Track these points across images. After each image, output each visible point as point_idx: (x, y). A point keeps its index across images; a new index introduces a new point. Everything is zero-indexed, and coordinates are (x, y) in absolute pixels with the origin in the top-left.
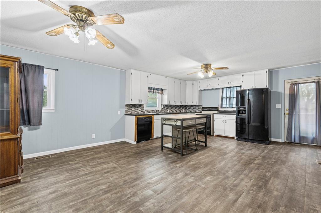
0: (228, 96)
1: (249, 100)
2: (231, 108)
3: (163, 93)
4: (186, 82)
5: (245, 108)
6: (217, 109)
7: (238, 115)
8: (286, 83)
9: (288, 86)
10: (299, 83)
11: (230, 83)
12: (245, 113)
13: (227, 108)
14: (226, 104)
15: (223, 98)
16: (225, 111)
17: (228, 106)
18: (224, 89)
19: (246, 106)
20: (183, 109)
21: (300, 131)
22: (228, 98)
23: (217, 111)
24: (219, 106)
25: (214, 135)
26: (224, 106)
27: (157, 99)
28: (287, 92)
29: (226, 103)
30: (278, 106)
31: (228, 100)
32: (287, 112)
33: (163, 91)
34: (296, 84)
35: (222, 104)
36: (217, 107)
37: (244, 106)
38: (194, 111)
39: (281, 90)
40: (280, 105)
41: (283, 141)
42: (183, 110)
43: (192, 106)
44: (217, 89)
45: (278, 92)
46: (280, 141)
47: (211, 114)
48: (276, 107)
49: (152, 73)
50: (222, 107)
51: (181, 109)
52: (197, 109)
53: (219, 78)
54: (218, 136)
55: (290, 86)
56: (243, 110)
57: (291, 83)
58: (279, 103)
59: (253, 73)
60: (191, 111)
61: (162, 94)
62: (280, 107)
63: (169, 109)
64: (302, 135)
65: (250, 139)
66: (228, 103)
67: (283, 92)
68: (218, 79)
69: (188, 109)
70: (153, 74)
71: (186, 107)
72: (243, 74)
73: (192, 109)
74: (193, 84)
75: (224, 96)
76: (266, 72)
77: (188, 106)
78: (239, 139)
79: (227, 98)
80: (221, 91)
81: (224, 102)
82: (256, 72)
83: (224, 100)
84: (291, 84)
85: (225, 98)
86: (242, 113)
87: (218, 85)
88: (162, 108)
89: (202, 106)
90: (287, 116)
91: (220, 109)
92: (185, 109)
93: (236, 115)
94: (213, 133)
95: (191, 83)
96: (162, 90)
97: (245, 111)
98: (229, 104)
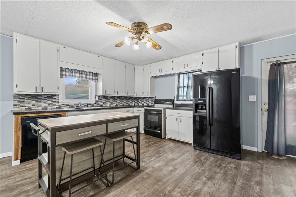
0: (186, 85)
1: (210, 88)
2: (189, 100)
3: (97, 79)
4: (135, 66)
5: (205, 101)
6: (172, 101)
7: (196, 112)
8: (263, 63)
9: (267, 68)
10: (285, 63)
11: (186, 66)
12: (205, 109)
13: (184, 100)
14: (184, 95)
15: (179, 87)
16: (182, 104)
17: (185, 98)
18: (181, 75)
19: (207, 98)
20: (133, 101)
21: (286, 138)
22: (186, 87)
23: (172, 105)
24: (175, 98)
25: (167, 138)
26: (180, 98)
27: (88, 87)
28: (266, 77)
29: (182, 94)
30: (252, 98)
31: (185, 89)
32: (266, 107)
33: (98, 76)
34: (279, 64)
35: (178, 96)
36: (171, 100)
37: (204, 99)
38: (147, 104)
39: (256, 74)
40: (255, 96)
41: (260, 151)
42: (133, 103)
43: (145, 98)
44: (171, 75)
45: (253, 78)
46: (255, 149)
47: (162, 109)
48: (250, 100)
49: (68, 46)
50: (178, 100)
51: (130, 101)
52: (150, 101)
53: (173, 59)
54: (171, 140)
55: (271, 68)
56: (203, 104)
57: (271, 63)
58: (253, 94)
59: (217, 49)
60: (143, 105)
61: (96, 81)
62: (255, 100)
63: (109, 102)
64: (289, 143)
65: (212, 149)
66: (185, 94)
67: (259, 77)
68: (173, 62)
69: (140, 101)
70: (70, 47)
71: (137, 99)
72: (203, 52)
73: (145, 101)
74: (143, 70)
75: (181, 86)
76: (235, 47)
77: (140, 98)
78: (197, 148)
79: (184, 87)
80: (176, 77)
81: (181, 93)
82: (221, 49)
83: (180, 89)
84: (271, 65)
85: (182, 87)
86: (202, 109)
87: (173, 69)
88: (97, 101)
89: (155, 97)
90: (266, 114)
91: (176, 102)
92: (136, 101)
93: (192, 112)
94: (165, 136)
95: (141, 68)
96: (96, 74)
97: (205, 105)
98: (187, 95)
